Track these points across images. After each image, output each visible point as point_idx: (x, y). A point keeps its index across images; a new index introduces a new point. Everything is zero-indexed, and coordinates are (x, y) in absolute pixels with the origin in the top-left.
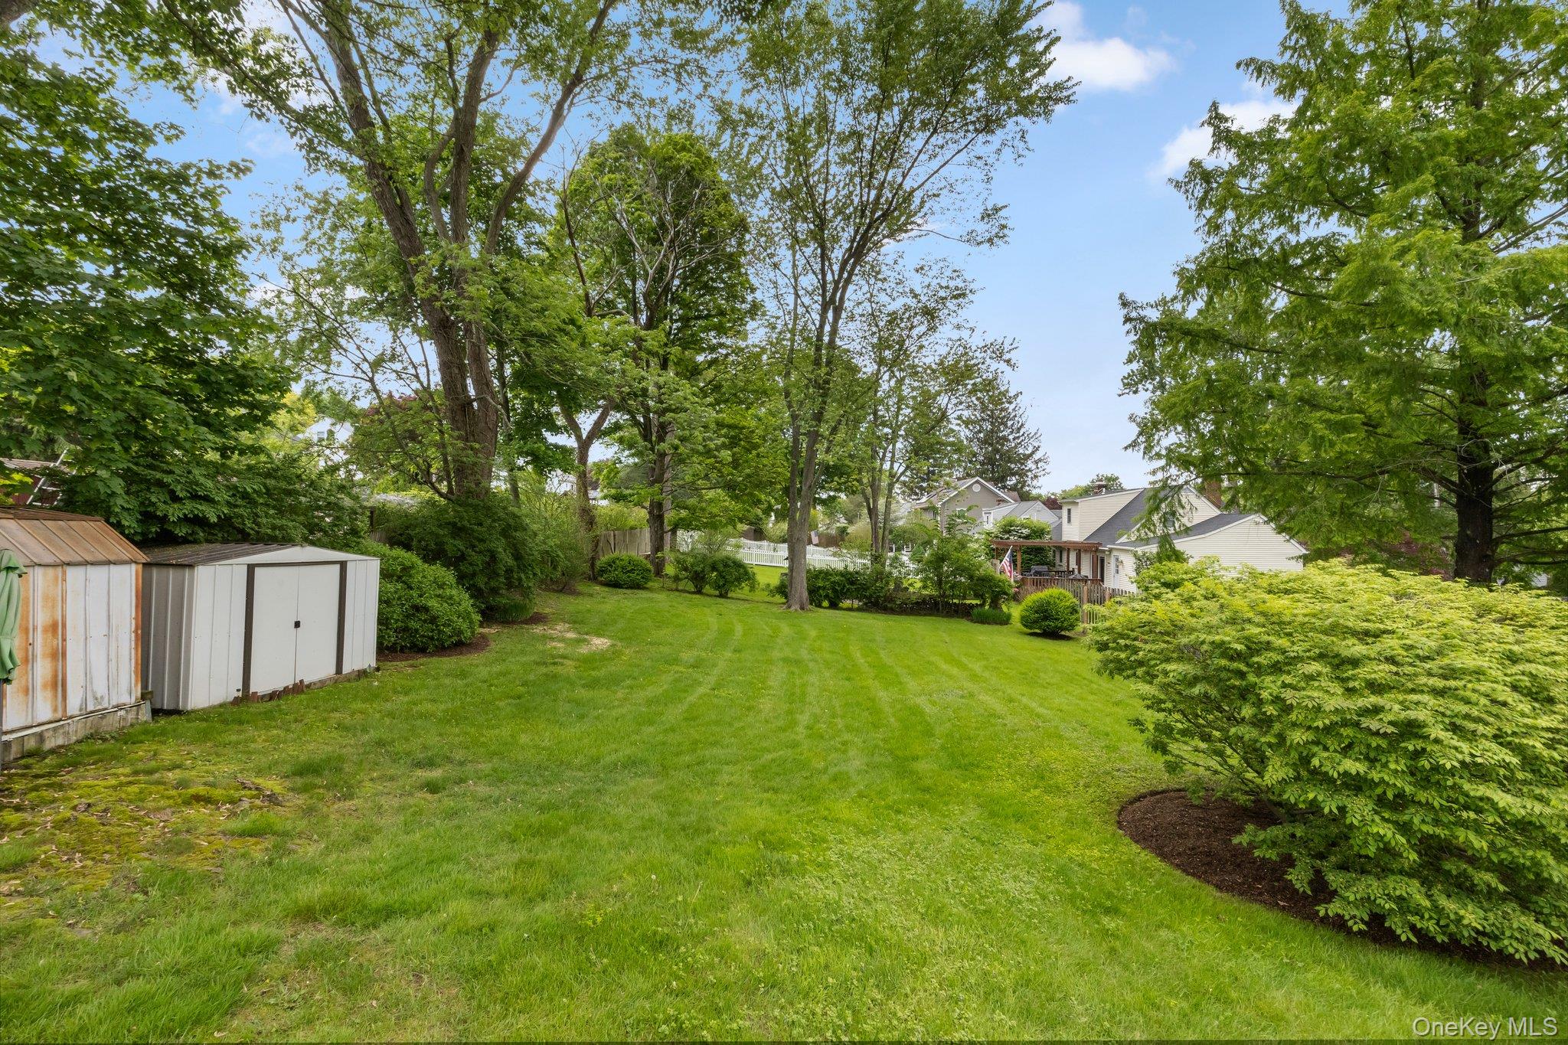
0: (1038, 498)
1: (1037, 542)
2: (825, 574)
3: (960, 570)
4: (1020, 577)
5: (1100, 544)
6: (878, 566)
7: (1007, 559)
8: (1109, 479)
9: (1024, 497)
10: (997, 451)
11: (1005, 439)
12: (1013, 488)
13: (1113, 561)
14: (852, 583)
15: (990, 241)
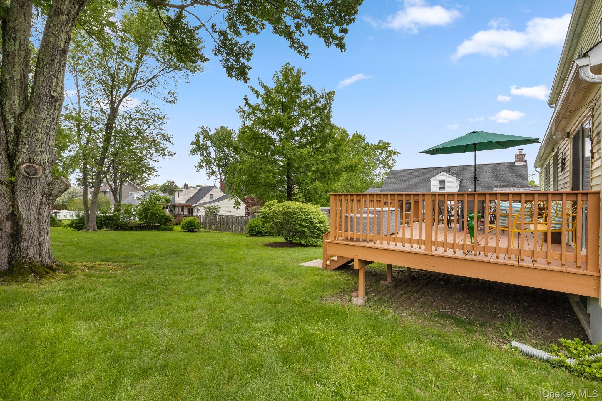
5: (192, 204)
13: (196, 210)
15: (170, 102)
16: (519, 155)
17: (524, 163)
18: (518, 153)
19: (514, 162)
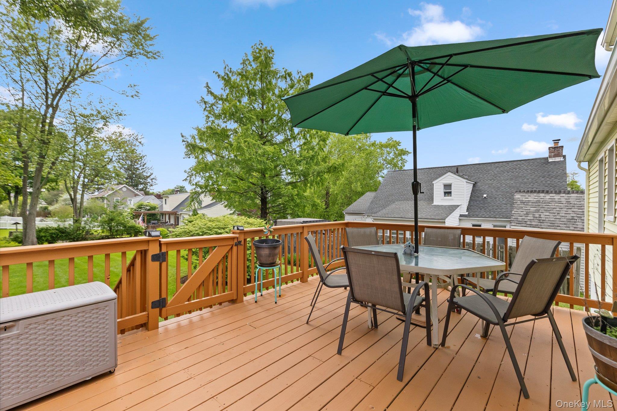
0: (152, 194)
1: (153, 212)
2: (46, 230)
3: (119, 224)
4: (146, 225)
5: (177, 212)
6: (77, 224)
7: (141, 219)
8: (181, 187)
9: (147, 194)
10: (134, 174)
11: (138, 169)
12: (141, 190)
13: (182, 217)
14: (63, 233)
16: (555, 148)
17: (562, 159)
18: (553, 145)
19: (548, 158)
